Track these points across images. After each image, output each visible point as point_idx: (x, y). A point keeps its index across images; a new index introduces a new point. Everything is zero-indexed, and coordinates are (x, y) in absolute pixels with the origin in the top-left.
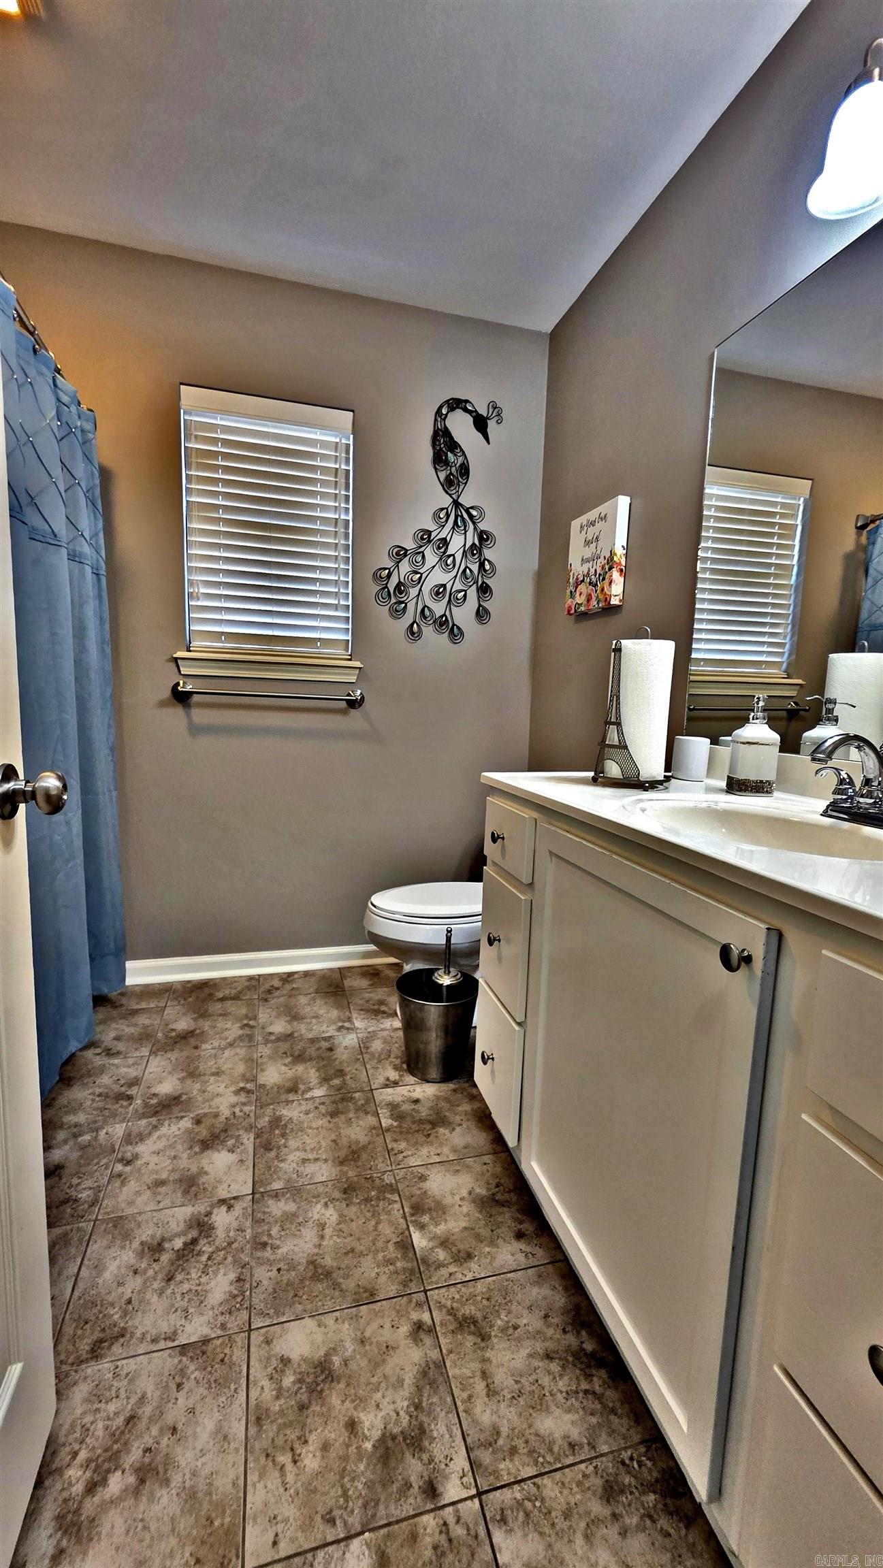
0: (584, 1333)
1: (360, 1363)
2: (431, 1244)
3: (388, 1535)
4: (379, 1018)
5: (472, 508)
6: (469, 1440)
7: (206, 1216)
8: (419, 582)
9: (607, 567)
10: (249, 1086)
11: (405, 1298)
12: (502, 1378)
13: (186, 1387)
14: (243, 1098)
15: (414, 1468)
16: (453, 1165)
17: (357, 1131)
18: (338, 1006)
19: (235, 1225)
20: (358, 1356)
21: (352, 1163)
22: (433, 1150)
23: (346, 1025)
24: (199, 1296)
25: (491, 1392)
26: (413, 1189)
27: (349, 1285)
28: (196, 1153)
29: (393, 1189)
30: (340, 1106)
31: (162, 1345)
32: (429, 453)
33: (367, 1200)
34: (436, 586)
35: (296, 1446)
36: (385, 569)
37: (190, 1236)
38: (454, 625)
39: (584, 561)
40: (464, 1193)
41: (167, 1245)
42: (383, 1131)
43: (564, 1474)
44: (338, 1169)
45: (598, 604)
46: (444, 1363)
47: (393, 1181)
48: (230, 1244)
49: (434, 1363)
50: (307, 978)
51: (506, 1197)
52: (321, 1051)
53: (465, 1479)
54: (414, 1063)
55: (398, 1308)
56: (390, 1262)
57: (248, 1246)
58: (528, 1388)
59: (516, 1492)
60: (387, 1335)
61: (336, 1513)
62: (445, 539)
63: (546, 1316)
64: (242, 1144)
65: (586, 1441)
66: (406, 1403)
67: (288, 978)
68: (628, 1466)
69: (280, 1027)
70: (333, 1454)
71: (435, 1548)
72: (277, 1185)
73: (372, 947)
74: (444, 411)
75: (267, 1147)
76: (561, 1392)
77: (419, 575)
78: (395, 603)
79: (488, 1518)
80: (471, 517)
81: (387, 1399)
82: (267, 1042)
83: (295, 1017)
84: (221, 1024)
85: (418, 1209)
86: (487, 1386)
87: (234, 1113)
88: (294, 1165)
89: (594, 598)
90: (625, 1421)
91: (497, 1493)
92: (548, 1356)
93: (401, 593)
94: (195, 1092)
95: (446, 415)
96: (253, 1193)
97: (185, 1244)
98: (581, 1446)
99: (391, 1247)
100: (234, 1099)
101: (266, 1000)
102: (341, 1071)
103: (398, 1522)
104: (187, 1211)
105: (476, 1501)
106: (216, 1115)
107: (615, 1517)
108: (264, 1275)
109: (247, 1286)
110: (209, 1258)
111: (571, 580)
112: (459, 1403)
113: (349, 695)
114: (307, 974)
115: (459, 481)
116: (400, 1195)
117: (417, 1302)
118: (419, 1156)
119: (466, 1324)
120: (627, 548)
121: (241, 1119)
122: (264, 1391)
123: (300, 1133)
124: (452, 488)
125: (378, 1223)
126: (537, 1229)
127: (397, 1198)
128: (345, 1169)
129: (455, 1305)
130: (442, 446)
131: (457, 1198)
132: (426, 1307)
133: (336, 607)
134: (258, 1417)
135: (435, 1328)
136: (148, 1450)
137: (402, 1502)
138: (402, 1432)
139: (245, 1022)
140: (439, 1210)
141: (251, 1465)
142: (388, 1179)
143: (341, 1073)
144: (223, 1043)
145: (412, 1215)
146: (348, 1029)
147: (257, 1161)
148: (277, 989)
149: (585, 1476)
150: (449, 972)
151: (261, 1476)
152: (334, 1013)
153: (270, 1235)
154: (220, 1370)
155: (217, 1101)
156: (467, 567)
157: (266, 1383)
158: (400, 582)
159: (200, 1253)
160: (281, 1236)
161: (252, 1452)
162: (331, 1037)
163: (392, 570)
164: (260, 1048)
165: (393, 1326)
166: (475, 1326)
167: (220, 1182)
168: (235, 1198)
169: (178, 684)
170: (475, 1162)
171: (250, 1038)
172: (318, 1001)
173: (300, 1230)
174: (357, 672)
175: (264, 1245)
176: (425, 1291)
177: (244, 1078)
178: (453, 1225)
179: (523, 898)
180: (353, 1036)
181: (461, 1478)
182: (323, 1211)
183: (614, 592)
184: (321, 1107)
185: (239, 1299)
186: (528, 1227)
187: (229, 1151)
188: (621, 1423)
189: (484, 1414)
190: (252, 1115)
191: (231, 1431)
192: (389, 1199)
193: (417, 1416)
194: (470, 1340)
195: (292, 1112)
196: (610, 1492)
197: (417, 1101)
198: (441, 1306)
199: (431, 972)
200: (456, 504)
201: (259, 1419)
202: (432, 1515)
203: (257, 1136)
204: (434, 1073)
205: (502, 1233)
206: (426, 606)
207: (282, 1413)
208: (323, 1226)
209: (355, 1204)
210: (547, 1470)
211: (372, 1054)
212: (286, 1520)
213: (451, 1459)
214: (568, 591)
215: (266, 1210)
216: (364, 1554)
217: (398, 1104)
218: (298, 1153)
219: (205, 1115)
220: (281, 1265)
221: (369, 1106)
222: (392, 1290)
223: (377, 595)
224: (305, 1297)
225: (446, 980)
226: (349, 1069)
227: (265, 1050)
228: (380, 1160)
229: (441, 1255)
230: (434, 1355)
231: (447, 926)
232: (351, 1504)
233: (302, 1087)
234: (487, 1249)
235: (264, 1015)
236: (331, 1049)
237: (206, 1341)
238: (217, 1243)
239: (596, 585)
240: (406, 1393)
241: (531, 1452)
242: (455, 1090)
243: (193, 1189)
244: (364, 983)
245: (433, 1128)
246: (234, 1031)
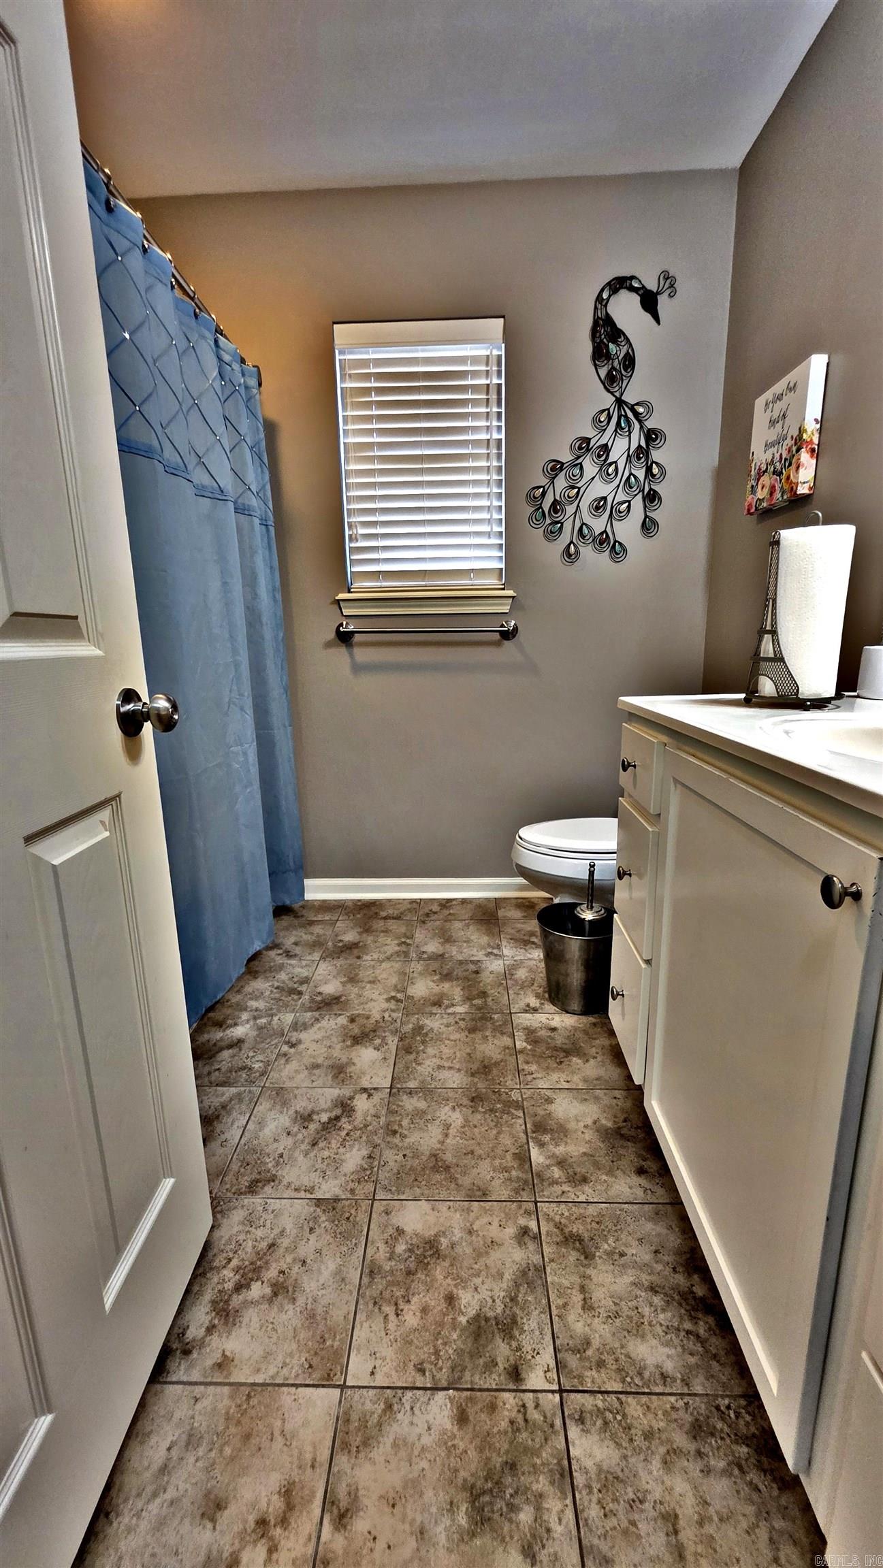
0: (696, 1277)
1: (465, 1250)
2: (548, 1162)
3: (470, 1399)
4: (527, 948)
5: (637, 404)
6: (558, 1342)
7: (349, 1099)
8: (577, 497)
9: (794, 449)
10: (399, 996)
11: (515, 1204)
12: (599, 1295)
13: (318, 1231)
14: (392, 1005)
15: (502, 1350)
16: (583, 1093)
17: (492, 1047)
18: (490, 933)
19: (372, 1111)
20: (464, 1244)
21: (483, 1076)
22: (563, 1077)
23: (495, 951)
24: (336, 1163)
25: (587, 1306)
26: (538, 1108)
27: (466, 1181)
28: (347, 1047)
29: (519, 1106)
30: (479, 1024)
31: (302, 1194)
32: (588, 348)
33: (491, 1110)
34: (595, 500)
35: (400, 1301)
36: (539, 487)
37: (333, 1115)
38: (615, 541)
39: (768, 446)
40: (589, 1121)
41: (315, 1117)
42: (517, 1052)
43: (650, 1399)
44: (470, 1079)
45: (782, 496)
46: (545, 1269)
47: (520, 1099)
48: (366, 1126)
49: (535, 1266)
50: (465, 905)
51: (633, 1133)
52: (468, 973)
53: (549, 1375)
54: (556, 993)
55: (507, 1210)
56: (506, 1170)
57: (381, 1131)
58: (626, 1312)
59: (599, 1401)
60: (494, 1232)
61: (427, 1366)
62: (606, 445)
63: (656, 1252)
64: (387, 1044)
65: (679, 1376)
66: (502, 1294)
67: (446, 904)
68: (723, 1413)
69: (432, 947)
70: (430, 1318)
71: (512, 1422)
72: (412, 1084)
73: (521, 881)
74: (605, 296)
75: (408, 1051)
76: (661, 1325)
77: (577, 490)
78: (550, 524)
79: (566, 1414)
80: (636, 415)
81: (486, 1287)
82: (420, 958)
83: (448, 939)
84: (382, 939)
85: (540, 1127)
86: (584, 1299)
87: (384, 1017)
88: (431, 1070)
89: (778, 489)
90: (728, 1370)
91: (579, 1396)
92: (653, 1289)
93: (556, 511)
94: (353, 996)
95: (608, 300)
96: (391, 1088)
97: (330, 1119)
98: (674, 1380)
99: (509, 1156)
100: (385, 1005)
101: (424, 922)
102: (484, 993)
103: (480, 1390)
104: (335, 1092)
105: (557, 1396)
106: (368, 1018)
107: (699, 1454)
108: (392, 1158)
109: (376, 1163)
110: (347, 1134)
111: (753, 473)
112: (553, 1308)
113: (502, 626)
114: (464, 901)
115: (622, 375)
116: (524, 1112)
117: (526, 1210)
118: (545, 1081)
119: (570, 1240)
120: (822, 422)
121: (388, 1024)
122: (379, 1251)
123: (438, 1043)
124: (615, 385)
125: (499, 1133)
126: (661, 1169)
127: (521, 1114)
128: (476, 1080)
129: (563, 1221)
130: (603, 336)
131: (582, 1124)
132: (534, 1217)
133: (489, 534)
134: (372, 1271)
135: (541, 1237)
136: (282, 1272)
137: (486, 1375)
138: (496, 1318)
139: (403, 940)
140: (561, 1132)
141: (361, 1306)
142: (515, 1096)
143: (484, 994)
144: (382, 957)
145: (534, 1132)
146: (496, 955)
147: (397, 1061)
148: (435, 913)
149: (673, 1408)
150: (592, 908)
151: (368, 1317)
152: (485, 939)
153: (400, 1126)
154: (345, 1226)
155: (371, 1004)
156: (631, 474)
157: (382, 1247)
158: (555, 500)
159: (340, 1129)
160: (410, 1128)
161: (362, 1297)
162: (479, 961)
163: (546, 488)
164: (413, 964)
165: (500, 1226)
166: (580, 1244)
167: (364, 1073)
168: (374, 1089)
169: (341, 625)
170: (605, 1094)
171: (406, 954)
172: (471, 927)
173: (427, 1126)
174: (510, 601)
175: (395, 1132)
176: (536, 1202)
177: (396, 988)
178: (573, 1149)
179: (650, 829)
180: (501, 962)
181: (545, 1372)
182: (450, 1113)
183: (801, 479)
184: (460, 1022)
185: (368, 1173)
186: (651, 1165)
187: (375, 1049)
188: (725, 1374)
189: (578, 1323)
190: (399, 1021)
191: (348, 1276)
192: (513, 1114)
193: (511, 1308)
194: (573, 1256)
195: (434, 1023)
196: (698, 1430)
197: (554, 1029)
198: (549, 1219)
199: (575, 905)
200: (620, 402)
201: (371, 1272)
202: (514, 1394)
203: (401, 1039)
204: (575, 1005)
205: (624, 1166)
206: (583, 524)
207: (392, 1272)
208: (448, 1126)
209: (480, 1112)
210: (633, 1390)
211: (516, 981)
212: (384, 1359)
213: (538, 1353)
214: (749, 487)
215: (400, 1103)
216: (446, 1405)
217: (536, 1029)
218: (434, 1060)
219: (359, 1015)
220: (407, 1152)
221: (506, 1027)
222: (505, 1194)
223: (530, 518)
224: (424, 1183)
225: (588, 916)
226: (492, 991)
227: (418, 967)
228: (510, 1077)
229: (557, 1173)
230: (536, 1259)
231: (589, 862)
232: (440, 1362)
233: (446, 1002)
234: (604, 1177)
235: (420, 935)
236: (477, 972)
237: (337, 1200)
238: (355, 1123)
239: (781, 473)
240: (505, 1286)
241: (619, 1370)
242: (595, 1024)
243: (342, 1075)
244: (516, 914)
245: (567, 1057)
246: (392, 946)
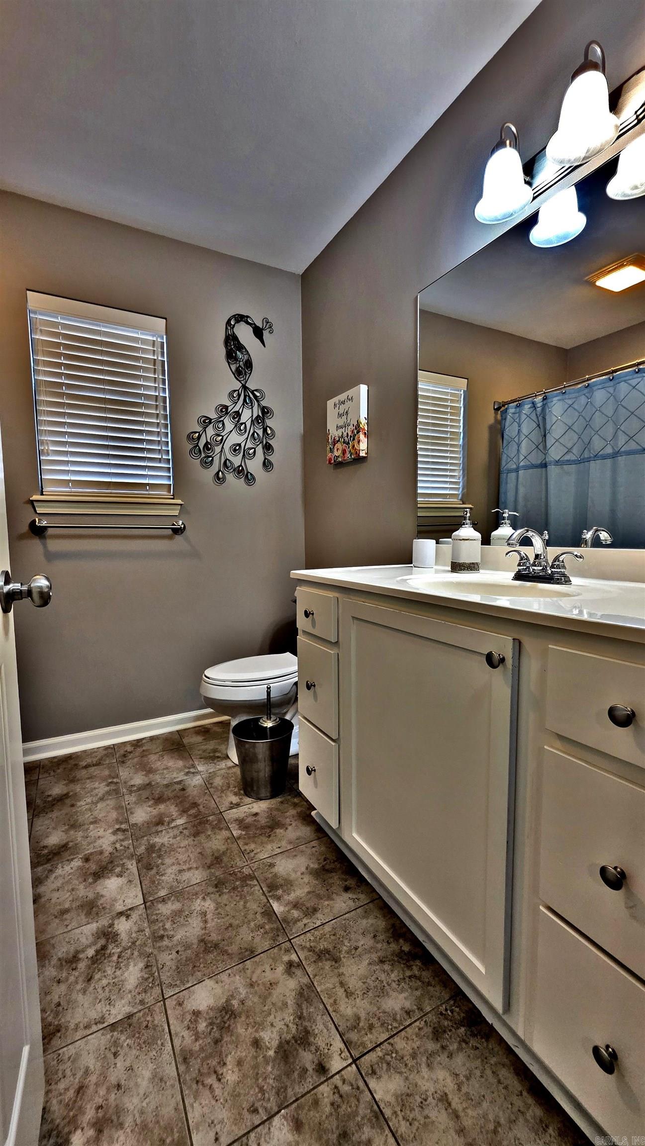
0: (401, 941)
1: (253, 1000)
2: (287, 909)
3: (298, 1107)
4: (215, 761)
5: (256, 390)
6: (340, 1029)
7: (110, 927)
8: (221, 443)
9: (355, 431)
10: (123, 826)
11: (276, 948)
12: (354, 983)
13: (122, 1052)
14: (120, 836)
15: (307, 1058)
16: (289, 853)
17: (216, 842)
18: (182, 758)
19: (135, 929)
20: (251, 996)
21: (218, 866)
22: (275, 845)
23: (192, 770)
24: (117, 986)
25: (349, 994)
26: (266, 874)
27: (233, 949)
28: (90, 884)
29: (252, 877)
30: (199, 828)
31: (94, 1028)
33: (234, 889)
34: (234, 445)
35: (218, 1069)
36: (196, 432)
37: (99, 946)
38: (248, 472)
39: (338, 427)
40: (303, 869)
41: (81, 956)
42: (236, 839)
43: (406, 1032)
44: (208, 871)
45: (351, 456)
46: (313, 984)
47: (251, 872)
48: (134, 943)
49: (306, 985)
50: (154, 742)
51: (332, 866)
52: (175, 792)
53: (342, 1056)
54: (248, 787)
55: (272, 956)
56: (261, 927)
57: (149, 941)
58: (372, 984)
59: (379, 1052)
60: (269, 976)
61: (258, 1105)
62: (238, 411)
63: (375, 936)
64: (127, 869)
65: (415, 1007)
66: (292, 1018)
67: (137, 743)
68: (445, 1015)
69: (138, 780)
70: (246, 1066)
71: (332, 1104)
72: (162, 893)
73: (209, 710)
74: (233, 322)
75: (149, 867)
76: (395, 981)
77: (221, 437)
78: (205, 457)
79: (364, 1074)
80: (255, 396)
81: (278, 1019)
82: (131, 792)
83: (150, 771)
84: (89, 785)
85: (273, 887)
86: (345, 990)
87: (116, 848)
88: (173, 876)
89: (348, 452)
90: (438, 988)
91: (366, 1057)
92: (382, 961)
93: (208, 450)
94: (79, 839)
95: (234, 326)
96: (145, 903)
97: (97, 952)
98: (414, 1011)
99: (259, 916)
100: (113, 838)
101: (123, 762)
102: (195, 803)
103: (302, 1096)
104: (93, 927)
105: (354, 1066)
106: (101, 853)
107: (443, 1048)
108: (167, 959)
109: (155, 969)
110: (119, 957)
111: (330, 440)
112: (329, 1008)
113: (174, 525)
114: (152, 739)
115: (246, 372)
116: (257, 881)
117: (285, 949)
118: (264, 852)
119: (321, 955)
120: (368, 419)
121: (123, 852)
122: (183, 1039)
123: (172, 853)
124: (241, 376)
125: (245, 903)
126: (357, 883)
127: (256, 883)
128: (213, 871)
129: (312, 944)
130: (233, 347)
131: (299, 873)
132: (292, 951)
133: (160, 460)
134: (185, 1057)
135: (302, 963)
136: (101, 1107)
137: (303, 1082)
138: (293, 1037)
139: (110, 781)
140: (288, 884)
141: (186, 1092)
142: (246, 871)
143: (195, 805)
144: (95, 799)
145: (270, 892)
146: (193, 773)
147: (142, 879)
148: (130, 752)
149: (420, 1029)
150: (270, 718)
151: (195, 1098)
152: (180, 763)
153: (165, 929)
154: (146, 1034)
155: (100, 842)
156: (254, 432)
157: (186, 1033)
158: (207, 442)
159: (110, 955)
160: (174, 928)
161: (184, 1084)
162: (182, 781)
163: (201, 433)
164: (126, 797)
165: (272, 969)
166: (329, 954)
167: (115, 900)
168: (130, 909)
169: (35, 521)
170: (306, 847)
171: (117, 791)
172: (165, 757)
173: (187, 921)
174: (179, 507)
175: (162, 937)
176: (290, 940)
177: (117, 821)
178: (299, 893)
179: (332, 652)
180: (199, 777)
181: (340, 1054)
182: (203, 904)
183: (361, 448)
184: (184, 831)
185: (151, 980)
186: (351, 882)
187: (118, 876)
188: (436, 990)
189: (347, 1009)
190: (131, 847)
191: (164, 1074)
192: (250, 885)
193: (302, 1024)
194: (327, 965)
195: (163, 839)
196: (437, 1034)
197: (256, 814)
198: (303, 948)
199: (258, 720)
200: (245, 387)
201: (185, 1060)
202: (326, 1083)
203: (138, 861)
204: (264, 792)
205: (335, 890)
206: (227, 459)
207: (202, 1049)
208: (204, 914)
209: (225, 893)
210: (395, 1032)
211: (216, 788)
212: (222, 1122)
213: (331, 1045)
214: (328, 448)
215: (157, 912)
216: (283, 1125)
217: (243, 819)
218: (174, 867)
219: (91, 854)
220: (179, 948)
221: (221, 824)
222: (266, 945)
223: (191, 451)
224: (202, 966)
225: (269, 724)
226: (201, 800)
227: (133, 798)
228: (238, 860)
229: (296, 913)
230: (305, 980)
231: (266, 686)
232: (267, 1095)
233: (167, 819)
234: (326, 903)
235: (124, 773)
236: (183, 789)
237: (130, 1016)
238: (123, 944)
239: (348, 443)
240: (291, 1011)
241: (382, 1025)
242: (282, 802)
243: (94, 909)
244: (199, 739)
245: (272, 831)
246: (102, 788)
